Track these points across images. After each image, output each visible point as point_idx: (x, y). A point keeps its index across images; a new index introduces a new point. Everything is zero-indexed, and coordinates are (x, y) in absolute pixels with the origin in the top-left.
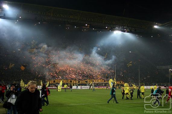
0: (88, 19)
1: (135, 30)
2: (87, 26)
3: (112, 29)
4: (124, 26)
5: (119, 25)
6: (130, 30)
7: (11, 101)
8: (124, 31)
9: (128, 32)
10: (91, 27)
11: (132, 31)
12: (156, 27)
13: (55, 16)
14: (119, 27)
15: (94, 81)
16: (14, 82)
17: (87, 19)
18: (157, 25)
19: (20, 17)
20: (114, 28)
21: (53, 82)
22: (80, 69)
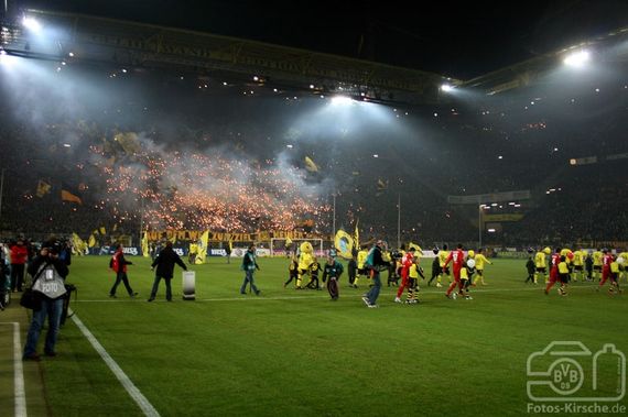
0: (262, 63)
1: (391, 96)
2: (258, 82)
3: (328, 91)
4: (359, 84)
5: (348, 82)
6: (376, 95)
7: (41, 286)
8: (361, 99)
9: (371, 100)
10: (270, 83)
11: (383, 98)
12: (446, 88)
13: (169, 51)
14: (347, 86)
15: (275, 235)
16: (53, 235)
17: (259, 62)
18: (451, 83)
19: (71, 54)
20: (333, 88)
21: (160, 236)
22: (235, 201)
